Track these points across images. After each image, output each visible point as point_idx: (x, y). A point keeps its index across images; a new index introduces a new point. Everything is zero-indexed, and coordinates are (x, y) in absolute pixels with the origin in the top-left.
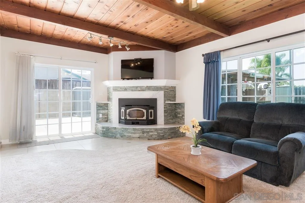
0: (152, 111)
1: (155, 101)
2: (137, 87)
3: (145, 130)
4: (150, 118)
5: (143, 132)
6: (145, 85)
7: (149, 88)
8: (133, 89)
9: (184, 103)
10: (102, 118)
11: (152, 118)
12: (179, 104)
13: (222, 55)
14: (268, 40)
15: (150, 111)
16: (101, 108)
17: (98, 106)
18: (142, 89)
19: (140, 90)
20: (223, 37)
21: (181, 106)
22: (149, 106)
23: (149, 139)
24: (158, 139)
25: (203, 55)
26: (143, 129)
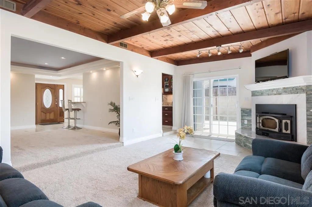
0: (289, 122)
2: (273, 90)
4: (286, 131)
6: (282, 87)
7: (286, 90)
8: (270, 93)
10: (247, 124)
11: (289, 132)
15: (284, 121)
16: (246, 115)
17: (242, 112)
18: (278, 92)
19: (276, 93)
22: (286, 114)
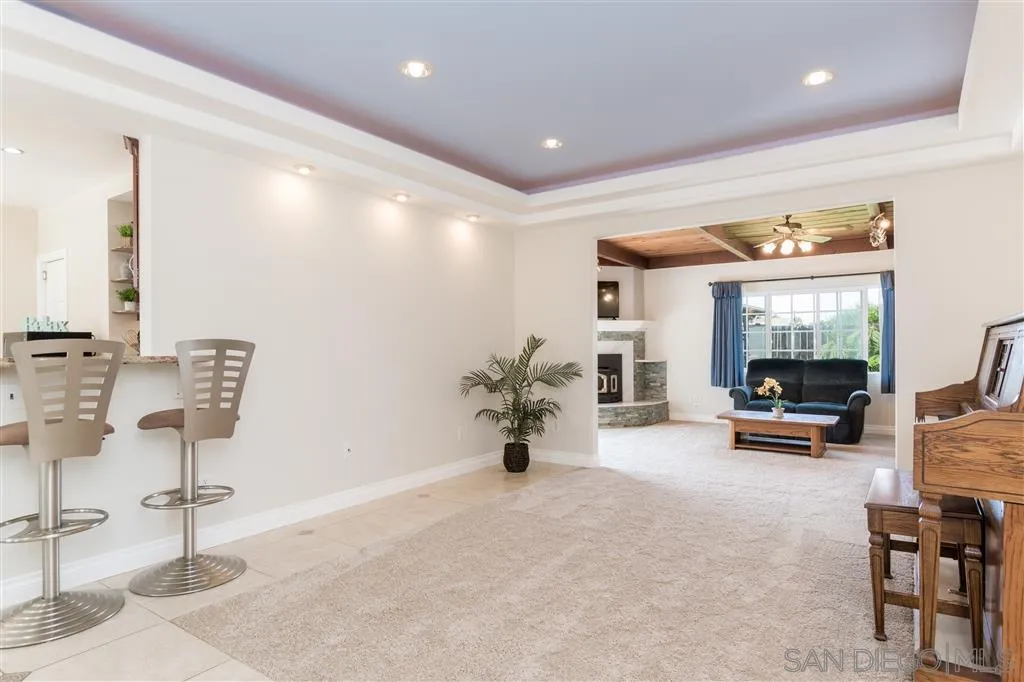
0: (616, 377)
1: (618, 358)
3: (619, 411)
4: (612, 391)
5: (617, 415)
9: (665, 363)
11: (616, 390)
12: (653, 363)
13: (744, 287)
14: (812, 278)
15: (612, 377)
20: (743, 260)
21: (660, 367)
22: (611, 368)
23: (625, 426)
24: (639, 425)
25: (710, 284)
26: (616, 408)
